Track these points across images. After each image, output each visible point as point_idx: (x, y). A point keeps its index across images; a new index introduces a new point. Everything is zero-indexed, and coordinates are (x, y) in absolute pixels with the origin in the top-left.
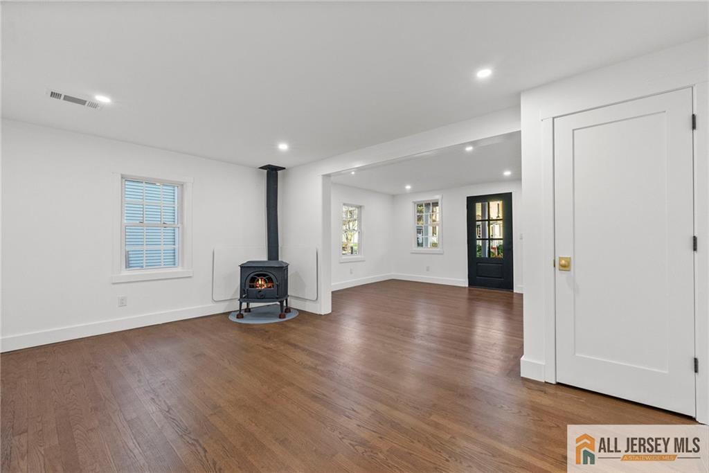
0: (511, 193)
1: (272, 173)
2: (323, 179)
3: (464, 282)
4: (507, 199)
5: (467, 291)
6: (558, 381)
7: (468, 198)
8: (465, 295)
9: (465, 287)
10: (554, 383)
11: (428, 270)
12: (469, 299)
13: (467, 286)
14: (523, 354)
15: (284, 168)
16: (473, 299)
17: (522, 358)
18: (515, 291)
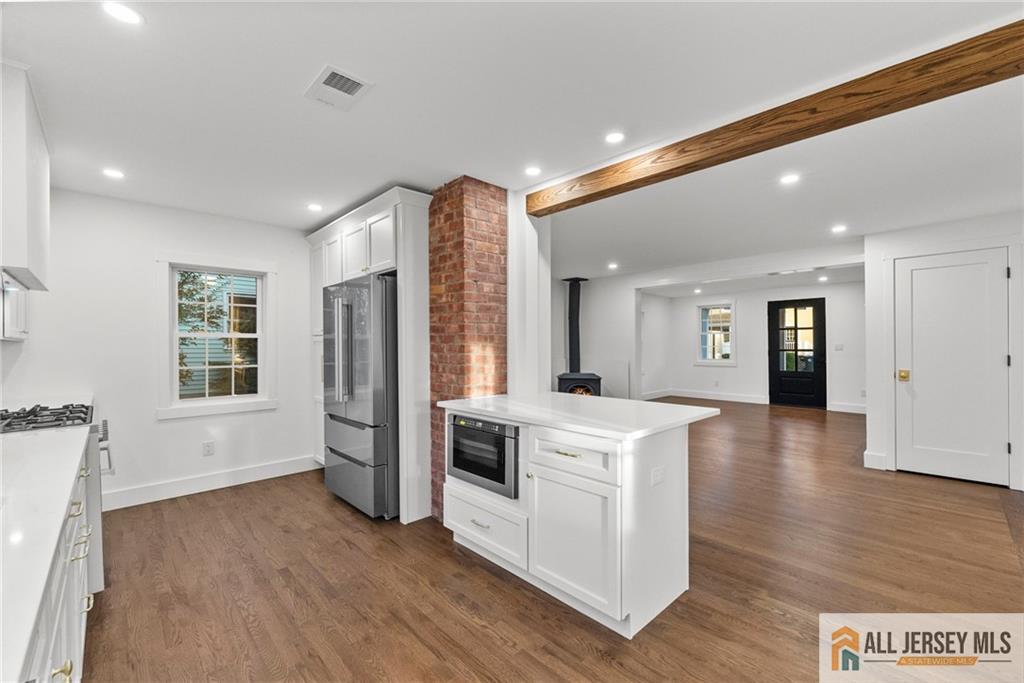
0: (824, 299)
1: (575, 286)
2: (637, 293)
3: (765, 399)
4: (818, 305)
5: (768, 408)
6: (898, 468)
7: (770, 303)
8: (767, 411)
9: (765, 405)
10: (894, 469)
11: (717, 385)
12: (770, 415)
13: (768, 403)
14: (865, 449)
15: (586, 280)
16: (773, 415)
17: (866, 453)
18: (828, 409)
